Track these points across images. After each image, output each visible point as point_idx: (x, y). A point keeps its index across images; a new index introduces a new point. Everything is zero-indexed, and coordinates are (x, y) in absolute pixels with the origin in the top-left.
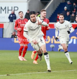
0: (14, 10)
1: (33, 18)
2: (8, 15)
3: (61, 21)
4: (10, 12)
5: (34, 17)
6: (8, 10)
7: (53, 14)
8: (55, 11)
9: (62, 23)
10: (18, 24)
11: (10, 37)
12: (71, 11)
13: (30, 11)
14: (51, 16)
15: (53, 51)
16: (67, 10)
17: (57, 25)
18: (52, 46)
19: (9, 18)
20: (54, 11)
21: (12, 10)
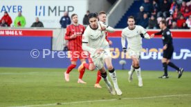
0: (68, 11)
1: (94, 23)
2: (59, 18)
3: (130, 27)
4: (62, 14)
5: (95, 21)
6: (59, 11)
7: (123, 17)
8: (127, 12)
9: (132, 29)
10: (70, 32)
11: (63, 49)
12: (150, 12)
13: (91, 12)
14: (122, 19)
15: (123, 69)
16: (144, 12)
17: (125, 31)
18: (122, 62)
19: (61, 22)
20: (125, 12)
21: (64, 11)
